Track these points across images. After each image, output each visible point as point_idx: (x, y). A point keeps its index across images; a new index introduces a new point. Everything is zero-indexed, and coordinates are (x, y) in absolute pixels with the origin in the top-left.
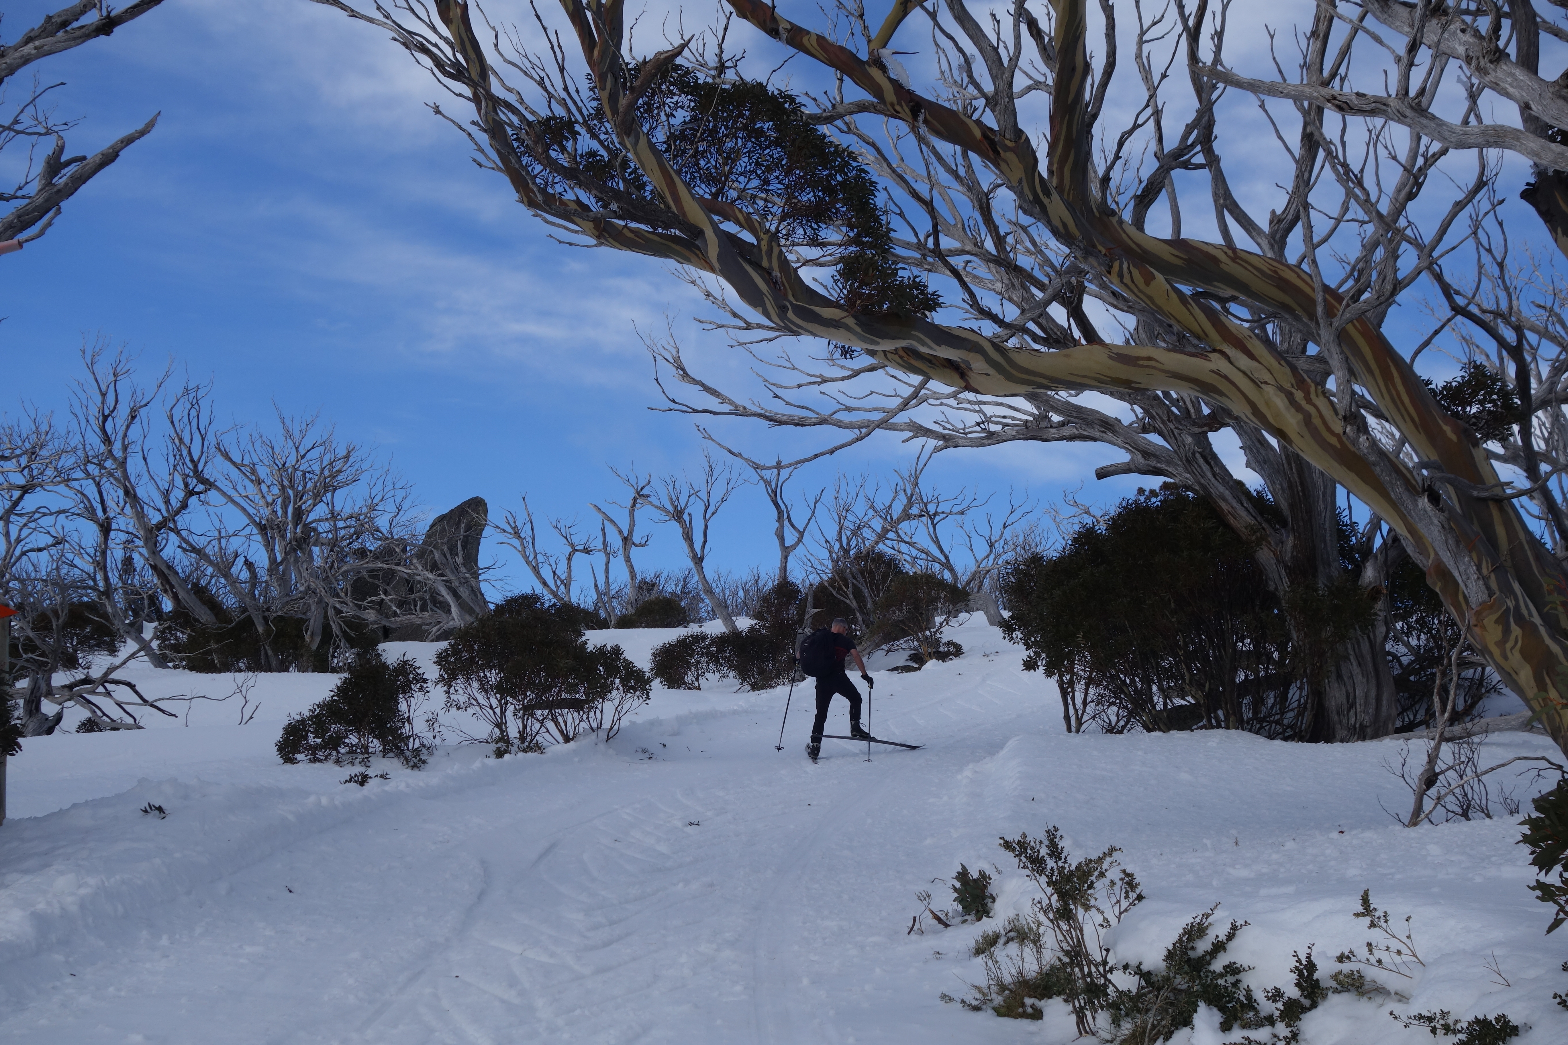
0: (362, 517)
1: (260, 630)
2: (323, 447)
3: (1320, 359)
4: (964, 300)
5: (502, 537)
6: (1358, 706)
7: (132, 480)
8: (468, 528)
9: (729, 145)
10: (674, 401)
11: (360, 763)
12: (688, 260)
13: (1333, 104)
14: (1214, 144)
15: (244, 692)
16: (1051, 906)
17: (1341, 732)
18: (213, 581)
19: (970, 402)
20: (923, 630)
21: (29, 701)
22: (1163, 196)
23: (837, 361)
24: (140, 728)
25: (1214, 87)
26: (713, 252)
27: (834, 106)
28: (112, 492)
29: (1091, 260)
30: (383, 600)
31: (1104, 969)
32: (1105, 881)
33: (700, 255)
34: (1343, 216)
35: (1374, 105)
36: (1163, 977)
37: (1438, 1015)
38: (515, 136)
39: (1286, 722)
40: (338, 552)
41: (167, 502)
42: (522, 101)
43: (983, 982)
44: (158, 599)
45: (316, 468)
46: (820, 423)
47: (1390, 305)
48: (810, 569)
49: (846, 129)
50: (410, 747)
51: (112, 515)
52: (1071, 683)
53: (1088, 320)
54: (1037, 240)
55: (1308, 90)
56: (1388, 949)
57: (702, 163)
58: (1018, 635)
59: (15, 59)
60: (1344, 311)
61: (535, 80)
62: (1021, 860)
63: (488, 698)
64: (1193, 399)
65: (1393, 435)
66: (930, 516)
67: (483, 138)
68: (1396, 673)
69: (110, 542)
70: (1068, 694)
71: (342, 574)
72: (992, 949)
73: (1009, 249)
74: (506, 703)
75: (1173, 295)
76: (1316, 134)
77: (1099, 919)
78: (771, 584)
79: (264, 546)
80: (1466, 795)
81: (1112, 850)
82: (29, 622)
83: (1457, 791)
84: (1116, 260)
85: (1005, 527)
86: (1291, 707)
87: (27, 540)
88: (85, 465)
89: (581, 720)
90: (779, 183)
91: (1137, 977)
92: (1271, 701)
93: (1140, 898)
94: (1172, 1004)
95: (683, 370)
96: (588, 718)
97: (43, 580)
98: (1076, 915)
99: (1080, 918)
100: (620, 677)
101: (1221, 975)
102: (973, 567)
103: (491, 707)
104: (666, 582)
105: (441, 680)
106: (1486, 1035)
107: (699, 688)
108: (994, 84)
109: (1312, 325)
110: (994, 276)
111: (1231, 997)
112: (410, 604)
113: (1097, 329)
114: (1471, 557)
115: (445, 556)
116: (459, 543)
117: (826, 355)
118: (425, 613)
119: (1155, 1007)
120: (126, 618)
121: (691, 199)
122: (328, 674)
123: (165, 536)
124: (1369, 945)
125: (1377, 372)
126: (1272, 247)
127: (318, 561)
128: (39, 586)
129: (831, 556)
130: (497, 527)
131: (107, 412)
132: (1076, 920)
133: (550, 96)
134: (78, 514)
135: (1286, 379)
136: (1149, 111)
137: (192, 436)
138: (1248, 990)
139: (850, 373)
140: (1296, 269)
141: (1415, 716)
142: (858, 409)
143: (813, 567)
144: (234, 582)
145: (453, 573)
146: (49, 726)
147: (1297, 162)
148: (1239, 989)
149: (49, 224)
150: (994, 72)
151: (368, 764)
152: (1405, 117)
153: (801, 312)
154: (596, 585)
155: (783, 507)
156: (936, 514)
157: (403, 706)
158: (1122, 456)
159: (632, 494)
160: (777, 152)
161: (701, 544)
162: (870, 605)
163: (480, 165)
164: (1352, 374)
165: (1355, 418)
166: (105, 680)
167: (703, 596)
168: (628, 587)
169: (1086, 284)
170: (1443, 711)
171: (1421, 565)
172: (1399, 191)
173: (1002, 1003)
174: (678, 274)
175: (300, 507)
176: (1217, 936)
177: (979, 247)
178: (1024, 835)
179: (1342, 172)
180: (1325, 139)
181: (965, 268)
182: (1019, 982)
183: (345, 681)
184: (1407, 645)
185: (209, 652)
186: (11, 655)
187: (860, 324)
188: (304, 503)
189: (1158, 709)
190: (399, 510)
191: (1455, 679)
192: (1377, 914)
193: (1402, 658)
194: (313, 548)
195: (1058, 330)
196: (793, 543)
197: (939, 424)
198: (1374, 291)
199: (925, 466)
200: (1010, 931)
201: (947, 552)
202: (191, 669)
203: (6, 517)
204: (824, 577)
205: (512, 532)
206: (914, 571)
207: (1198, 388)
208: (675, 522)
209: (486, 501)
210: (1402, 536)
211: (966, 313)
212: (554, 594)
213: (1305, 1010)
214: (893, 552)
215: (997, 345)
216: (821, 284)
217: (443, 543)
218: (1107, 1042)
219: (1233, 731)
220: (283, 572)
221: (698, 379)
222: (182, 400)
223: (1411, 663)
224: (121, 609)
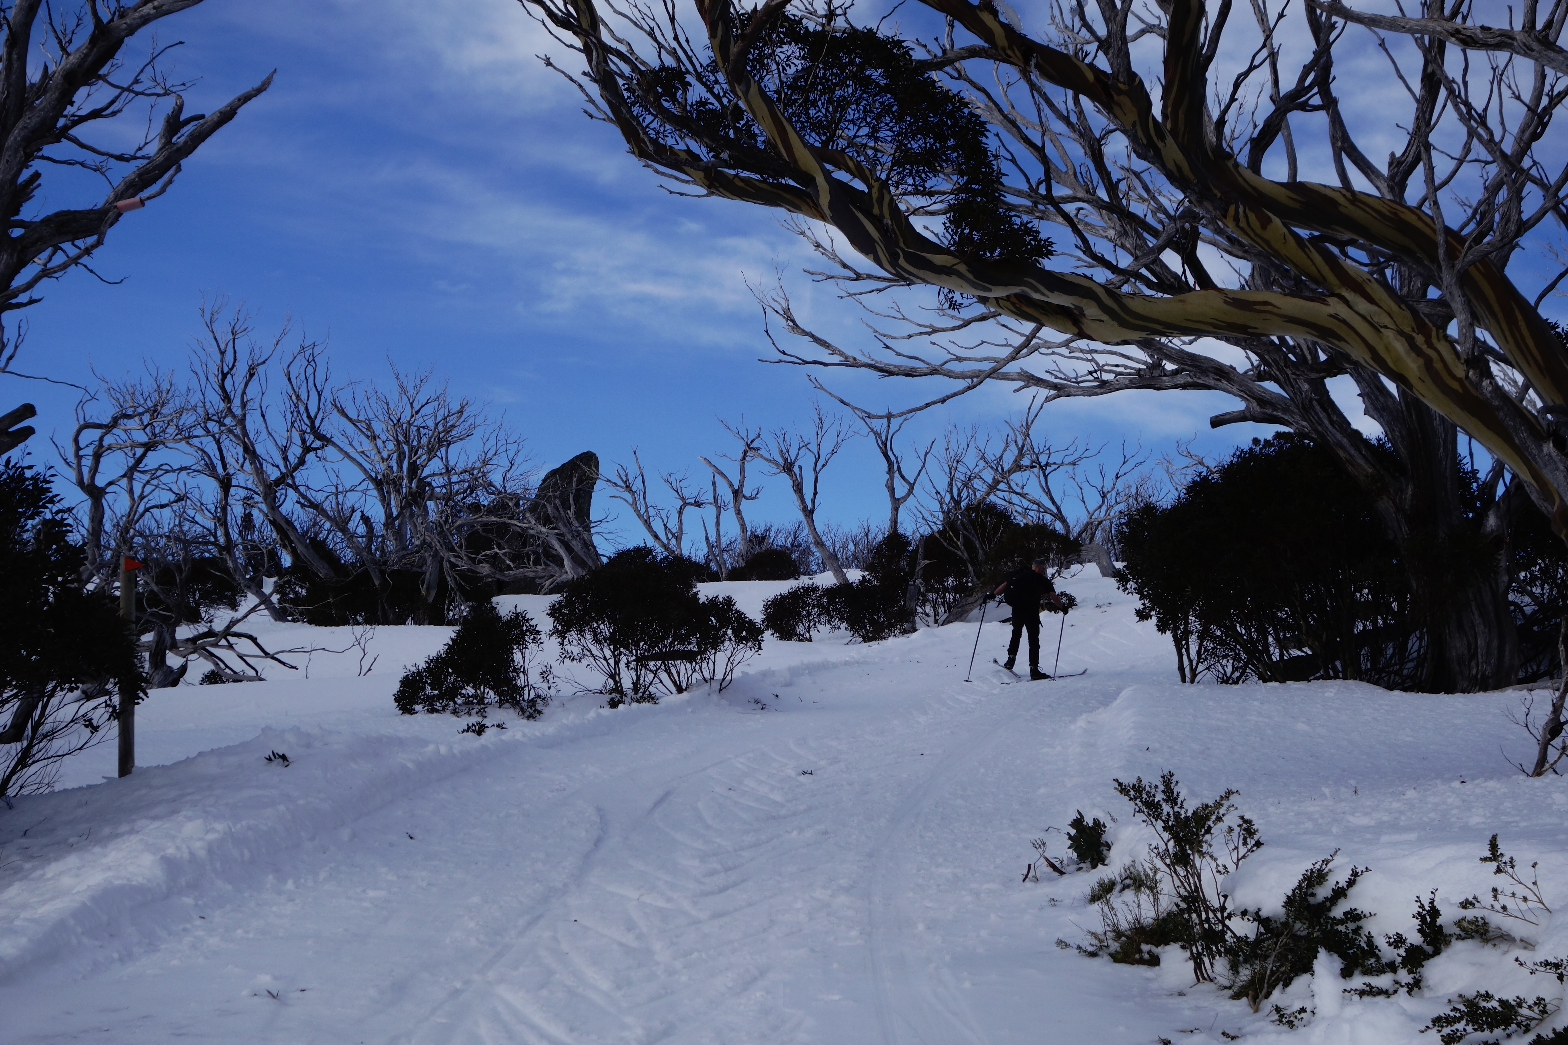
0: (475, 472)
1: (377, 583)
2: (437, 403)
3: (1441, 302)
4: (1076, 246)
5: (613, 491)
6: (1480, 657)
7: (251, 437)
8: (580, 482)
9: (838, 93)
10: (784, 353)
11: (477, 713)
12: (798, 209)
13: (1457, 39)
14: (1331, 86)
16: (1168, 851)
17: (1462, 683)
18: (330, 537)
19: (1082, 351)
21: (154, 654)
22: (1279, 141)
23: (945, 312)
24: (261, 679)
25: (1333, 27)
26: (824, 200)
27: (944, 52)
28: (231, 449)
29: (1206, 204)
30: (497, 553)
31: (1222, 916)
32: (1223, 827)
33: (811, 203)
34: (1465, 157)
35: (1499, 38)
36: (1282, 923)
38: (626, 86)
39: (1405, 672)
40: (452, 507)
41: (285, 458)
42: (632, 52)
43: (1099, 929)
44: (277, 554)
45: (431, 423)
46: (931, 374)
47: (1513, 248)
48: (921, 520)
49: (956, 75)
50: (526, 697)
51: (231, 471)
52: (1185, 636)
53: (1202, 266)
54: (1151, 187)
55: (1431, 25)
56: (1514, 895)
57: (812, 112)
58: (1131, 585)
59: (134, 19)
60: (1467, 252)
61: (645, 31)
62: (1136, 804)
63: (602, 650)
64: (1310, 346)
65: (1515, 382)
66: (1041, 467)
67: (594, 89)
68: (1518, 623)
69: (230, 498)
70: (1183, 646)
71: (456, 528)
72: (1108, 896)
73: (1121, 196)
74: (620, 654)
75: (1291, 240)
76: (1438, 72)
77: (1215, 865)
78: (881, 537)
79: (380, 500)
81: (1229, 793)
82: (153, 577)
84: (1232, 204)
85: (1117, 478)
86: (1410, 657)
87: (150, 497)
88: (205, 423)
89: (694, 671)
90: (889, 130)
91: (1256, 923)
92: (1390, 651)
93: (1258, 844)
94: (1291, 951)
95: (793, 321)
96: (700, 668)
97: (166, 536)
98: (1193, 861)
99: (1198, 865)
100: (733, 628)
101: (1342, 922)
102: (1084, 518)
103: (605, 658)
104: (776, 535)
105: (555, 631)
107: (810, 640)
108: (1107, 26)
109: (1434, 268)
110: (1107, 223)
111: (1352, 943)
112: (523, 557)
113: (1211, 276)
115: (558, 510)
116: (571, 496)
117: (936, 305)
118: (538, 567)
119: (1274, 954)
120: (247, 573)
121: (802, 146)
122: (445, 627)
123: (284, 491)
124: (1495, 890)
125: (1500, 315)
126: (1391, 189)
127: (433, 516)
128: (162, 541)
129: (942, 508)
130: (609, 481)
131: (226, 370)
132: (1194, 866)
133: (660, 46)
134: (198, 471)
135: (1407, 324)
136: (1265, 53)
137: (308, 393)
138: (1370, 937)
139: (961, 323)
140: (1417, 211)
141: (1538, 667)
142: (969, 359)
143: (923, 518)
144: (350, 536)
145: (566, 526)
146: (173, 678)
147: (1417, 101)
148: (1360, 935)
149: (170, 182)
150: (1107, 14)
151: (484, 714)
152: (1532, 50)
153: (914, 260)
154: (707, 538)
155: (893, 459)
156: (1047, 464)
157: (517, 657)
158: (1237, 405)
159: (742, 447)
160: (887, 98)
161: (811, 496)
162: (981, 556)
163: (591, 116)
164: (1475, 319)
165: (1478, 361)
166: (227, 632)
167: (814, 549)
168: (739, 540)
169: (1201, 229)
171: (1545, 512)
172: (1523, 131)
173: (1118, 949)
174: (787, 225)
175: (415, 461)
176: (1337, 883)
177: (1091, 194)
178: (1139, 780)
179: (1465, 111)
180: (1447, 77)
181: (1076, 215)
182: (1136, 928)
183: (462, 632)
184: (1531, 595)
185: (327, 606)
186: (137, 610)
187: (972, 270)
188: (419, 458)
189: (1274, 659)
190: (512, 465)
192: (1504, 860)
193: (1525, 608)
194: (428, 502)
195: (1172, 277)
196: (903, 494)
197: (1051, 373)
198: (1497, 233)
199: (1036, 416)
200: (1126, 878)
201: (1058, 503)
202: (310, 622)
203: (129, 474)
204: (935, 528)
205: (624, 485)
206: (1025, 521)
207: (1315, 333)
208: (785, 474)
209: (597, 455)
210: (1526, 482)
211: (1079, 259)
212: (666, 547)
213: (1428, 956)
214: (1004, 503)
215: (1110, 290)
216: (933, 232)
217: (555, 497)
218: (1225, 988)
219: (1351, 682)
220: (399, 526)
221: (808, 330)
222: (299, 357)
223: (1534, 612)
224: (241, 564)
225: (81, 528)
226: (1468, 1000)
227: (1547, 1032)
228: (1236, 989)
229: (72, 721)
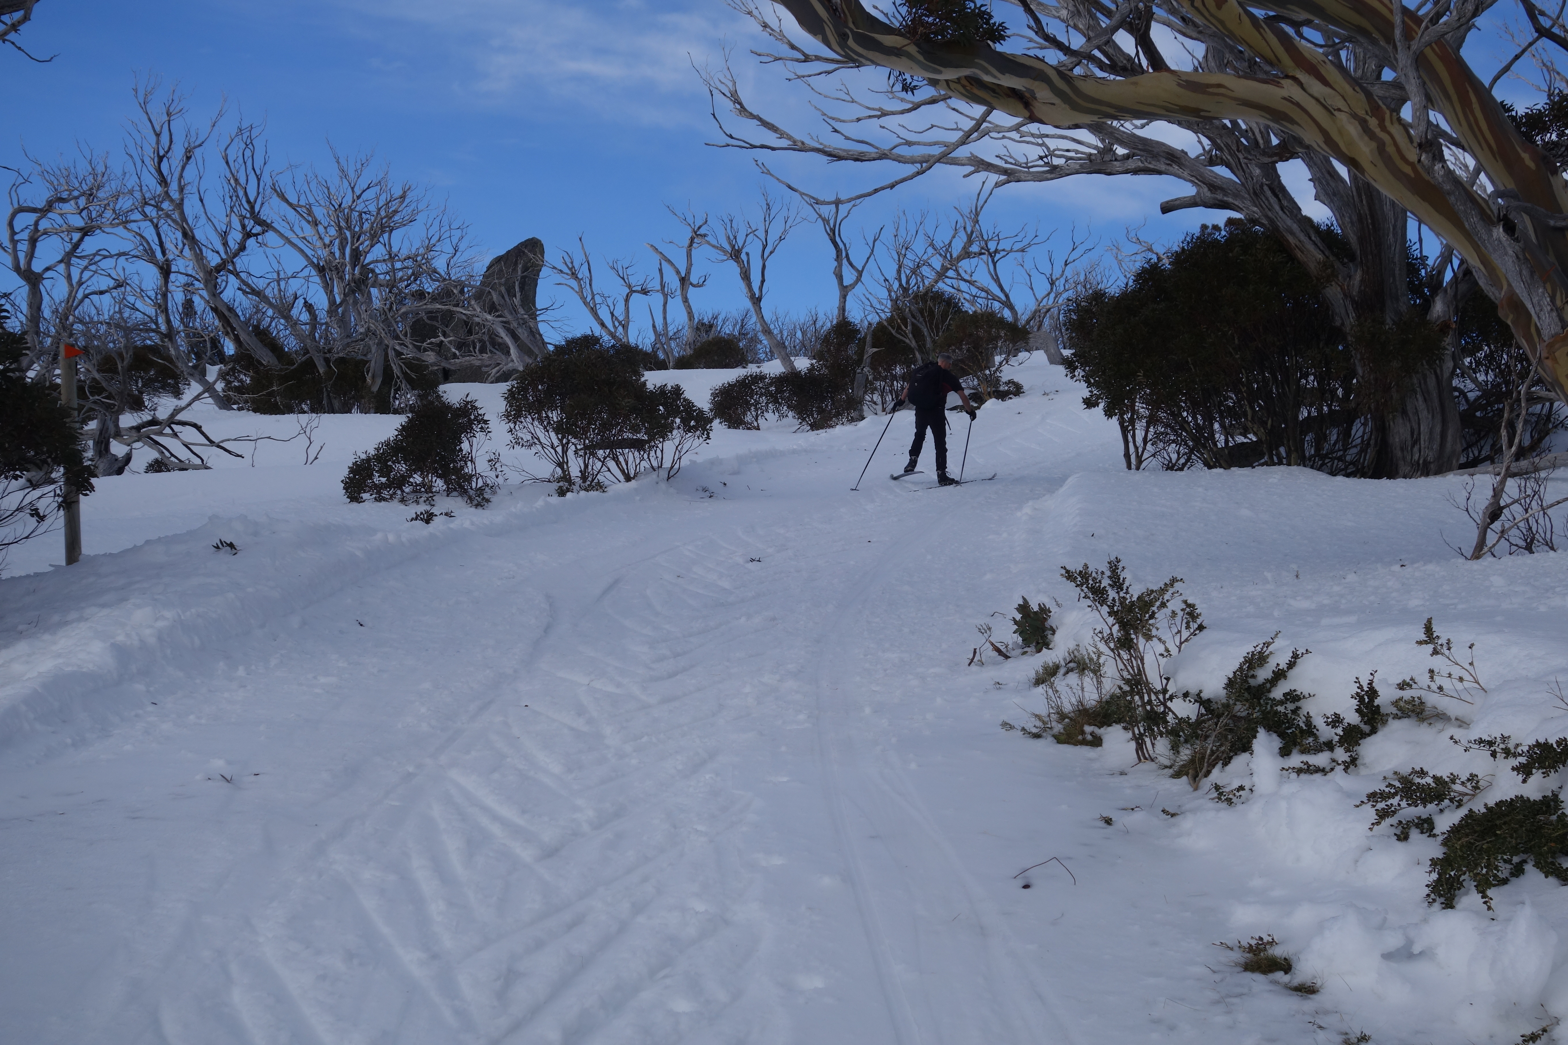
0: (419, 259)
1: (322, 371)
2: (379, 187)
3: (1396, 85)
4: (1029, 27)
5: (559, 278)
6: (1422, 442)
7: (190, 222)
8: (525, 269)
10: (731, 137)
11: (425, 501)
15: (308, 433)
16: (1112, 635)
17: (1404, 468)
18: (273, 324)
19: (1033, 135)
20: (982, 369)
21: (98, 442)
23: (897, 94)
24: (207, 468)
28: (170, 234)
30: (442, 342)
31: (1164, 698)
32: (1167, 611)
36: (1223, 705)
37: (1498, 740)
39: (1348, 458)
40: (396, 294)
41: (225, 244)
43: (1043, 710)
44: (219, 342)
45: (373, 208)
46: (880, 158)
47: (1469, 29)
48: (869, 308)
50: (474, 486)
51: (171, 257)
52: (1132, 421)
53: (1155, 48)
56: (1450, 675)
58: (1079, 372)
60: (1423, 33)
62: (1082, 590)
63: (550, 438)
64: (1262, 129)
65: (1466, 166)
66: (990, 254)
68: (1462, 408)
69: (170, 284)
70: (1129, 431)
71: (400, 316)
72: (1053, 679)
74: (568, 443)
75: (1245, 18)
77: (1160, 648)
78: (829, 325)
79: (323, 287)
80: (1530, 528)
81: (1174, 580)
82: (94, 364)
83: (1522, 525)
85: (1066, 265)
86: (1354, 443)
87: (89, 283)
88: (142, 207)
89: (642, 459)
91: (1197, 705)
92: (1334, 437)
93: (1201, 628)
94: (1231, 730)
95: (740, 104)
96: (648, 457)
97: (107, 323)
98: (1136, 645)
99: (1141, 648)
100: (681, 417)
101: (1281, 703)
102: (1032, 306)
103: (553, 446)
104: (724, 323)
106: (1546, 758)
107: (758, 428)
109: (1390, 49)
110: (1060, 3)
111: (1291, 723)
112: (469, 346)
113: (1164, 58)
114: (1545, 288)
115: (503, 297)
116: (517, 283)
118: (484, 355)
119: (1214, 734)
120: (189, 361)
122: (391, 415)
123: (224, 278)
124: (1431, 671)
125: (1454, 98)
127: (377, 303)
128: (103, 328)
129: (890, 295)
130: (554, 268)
131: (162, 153)
132: (1137, 650)
134: (137, 257)
135: (1360, 106)
137: (247, 176)
138: (1308, 717)
139: (910, 106)
141: (1480, 452)
142: (918, 143)
143: (872, 306)
144: (293, 324)
145: (512, 314)
146: (119, 467)
148: (1299, 715)
151: (432, 503)
153: (862, 40)
154: (654, 326)
155: (841, 245)
156: (996, 251)
157: (465, 446)
158: (1188, 190)
159: (690, 234)
161: (759, 283)
162: (929, 344)
164: (1429, 102)
165: (1431, 145)
166: (171, 421)
167: (762, 337)
168: (686, 328)
169: (1155, 9)
170: (1510, 446)
171: (1493, 298)
173: (1062, 731)
174: (734, 5)
175: (358, 248)
176: (1278, 665)
178: (1086, 566)
182: (1079, 711)
183: (410, 420)
184: (1475, 380)
185: (271, 394)
186: (79, 397)
187: (922, 52)
188: (361, 244)
189: (1219, 446)
190: (456, 251)
191: (1524, 412)
192: (1440, 642)
193: (1468, 394)
194: (372, 289)
195: (1125, 59)
196: (851, 282)
197: (1001, 158)
198: (1454, 13)
199: (986, 202)
200: (1070, 662)
201: (1007, 291)
202: (255, 411)
203: (67, 259)
204: (883, 316)
205: (570, 273)
206: (974, 309)
207: (1268, 116)
208: (732, 261)
209: (543, 242)
210: (1474, 267)
211: (1031, 40)
212: (613, 335)
213: (1364, 735)
214: (953, 290)
215: (1063, 73)
216: (882, 12)
217: (500, 284)
218: (1166, 767)
219: (1294, 468)
220: (343, 314)
221: (755, 114)
222: (236, 140)
223: (1478, 398)
224: (184, 352)
225: (19, 314)
226: (1403, 777)
227: (1478, 806)
228: (1176, 768)
229: (17, 510)
